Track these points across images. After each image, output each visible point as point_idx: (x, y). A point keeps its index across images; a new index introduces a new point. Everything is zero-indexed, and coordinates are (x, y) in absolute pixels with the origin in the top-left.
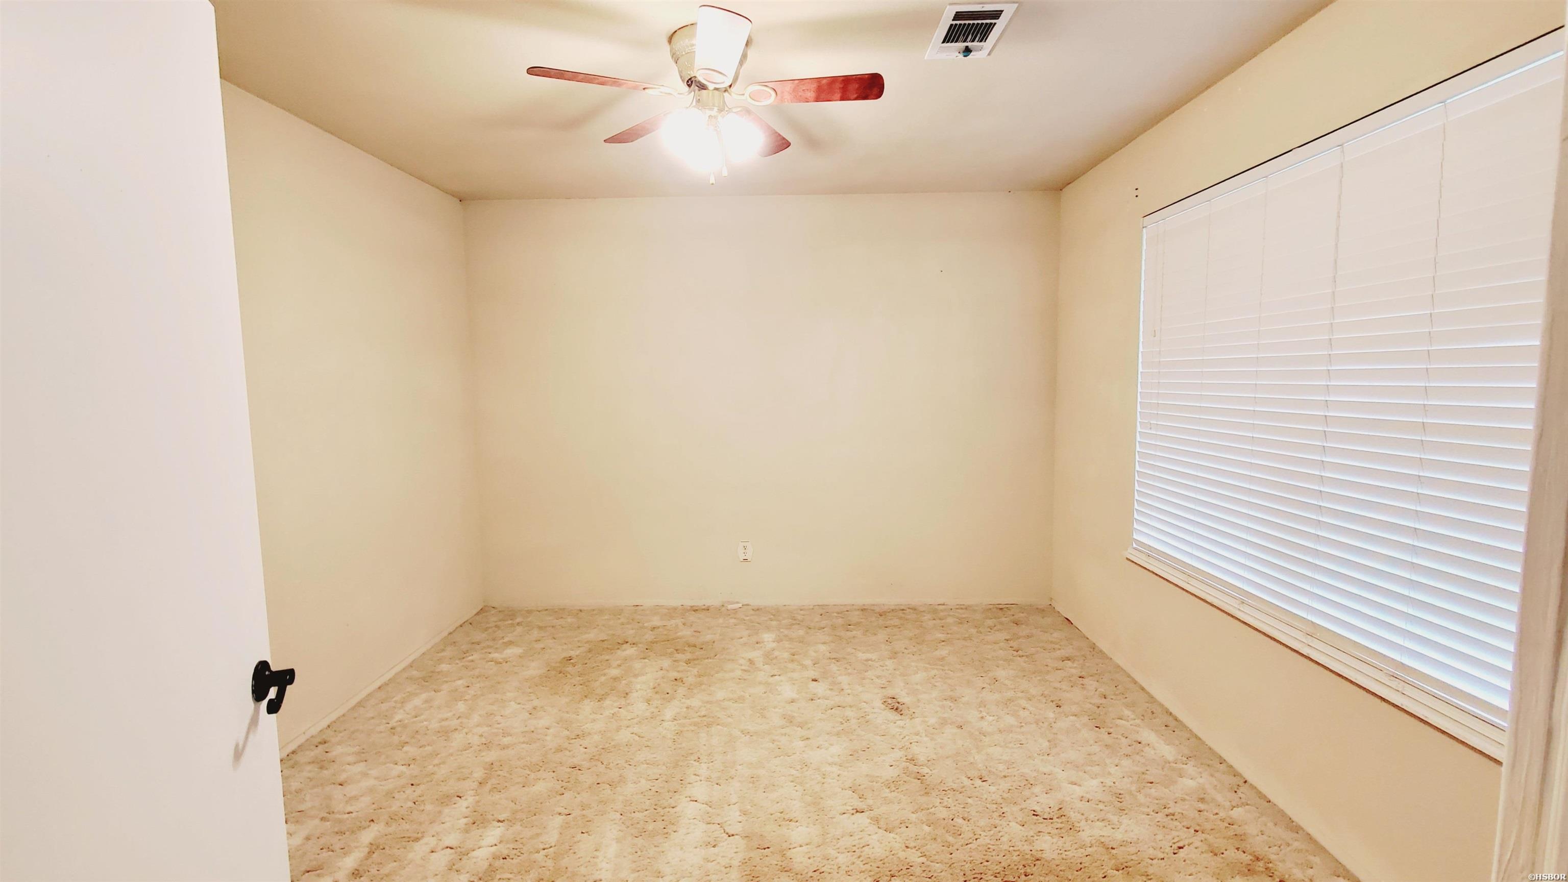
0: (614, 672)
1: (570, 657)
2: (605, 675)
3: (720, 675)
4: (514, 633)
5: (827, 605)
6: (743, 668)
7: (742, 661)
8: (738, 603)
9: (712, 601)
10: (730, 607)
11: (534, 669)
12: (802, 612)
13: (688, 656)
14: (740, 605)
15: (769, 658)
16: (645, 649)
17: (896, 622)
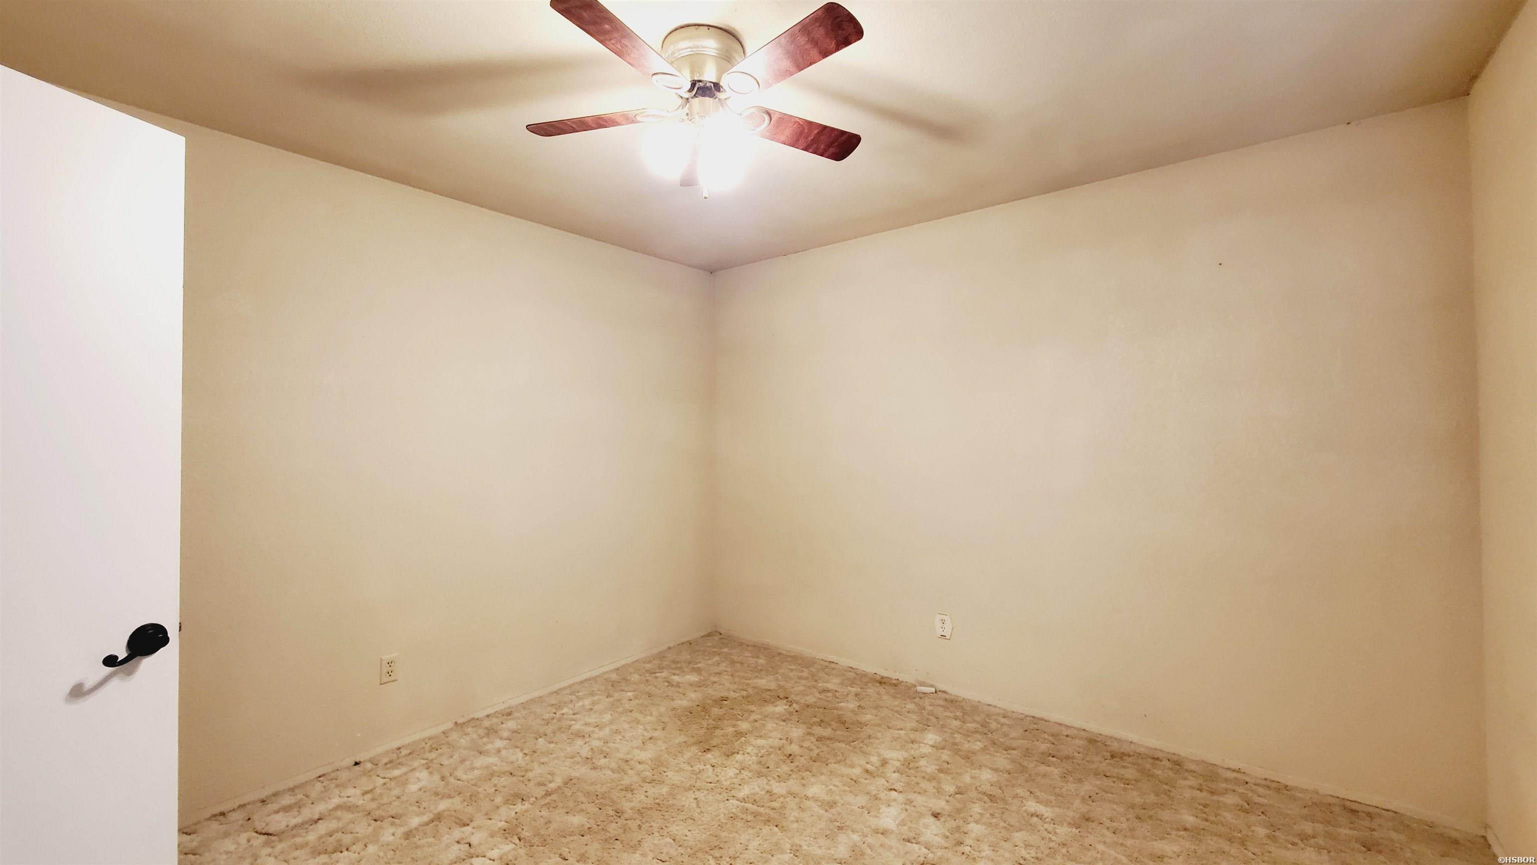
0: (744, 726)
1: (727, 698)
2: (734, 726)
3: (833, 766)
4: (709, 661)
5: (1046, 721)
6: (869, 767)
7: (874, 759)
8: (932, 686)
9: (907, 677)
10: (920, 689)
11: (691, 698)
12: (1003, 720)
13: (827, 732)
14: (933, 690)
15: (909, 765)
16: (795, 711)
17: (1130, 773)
